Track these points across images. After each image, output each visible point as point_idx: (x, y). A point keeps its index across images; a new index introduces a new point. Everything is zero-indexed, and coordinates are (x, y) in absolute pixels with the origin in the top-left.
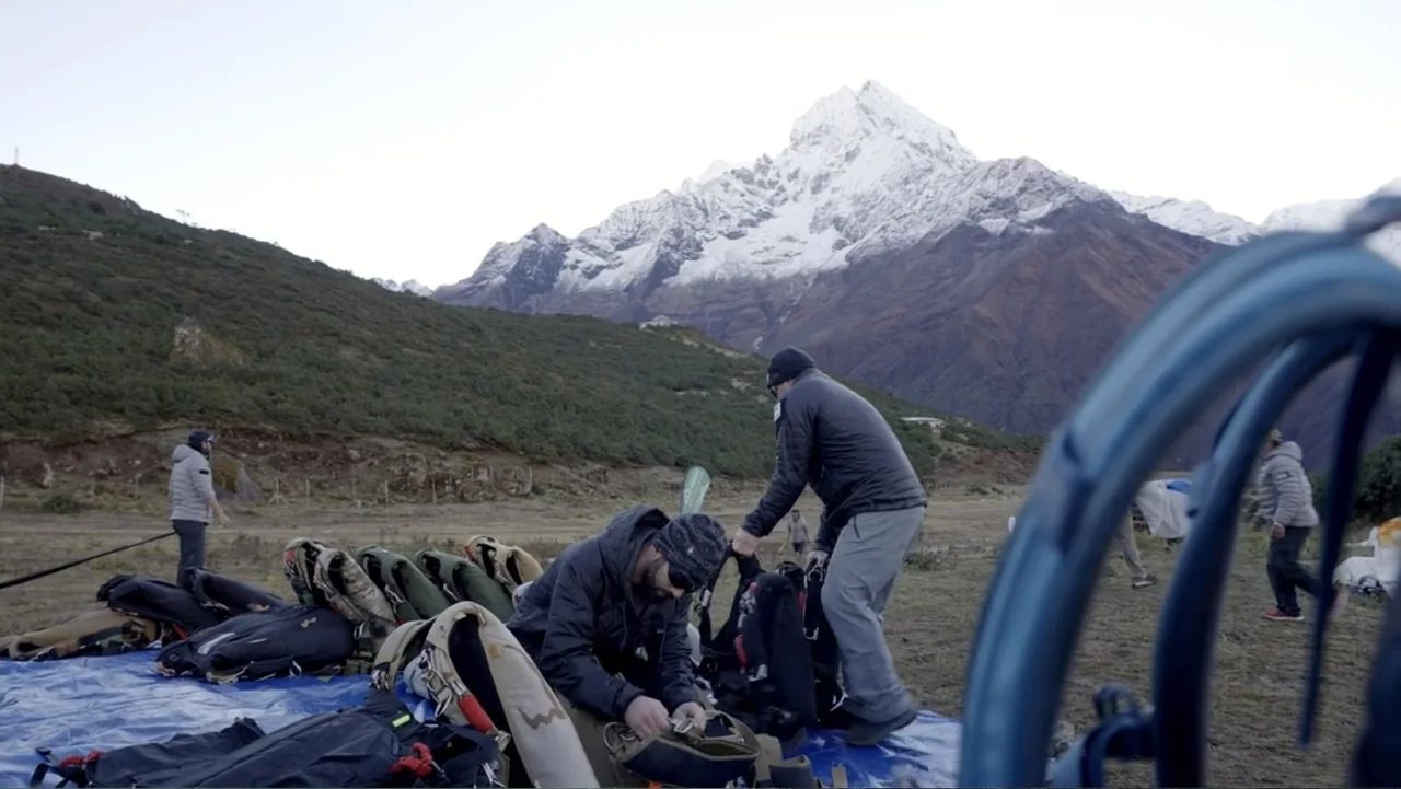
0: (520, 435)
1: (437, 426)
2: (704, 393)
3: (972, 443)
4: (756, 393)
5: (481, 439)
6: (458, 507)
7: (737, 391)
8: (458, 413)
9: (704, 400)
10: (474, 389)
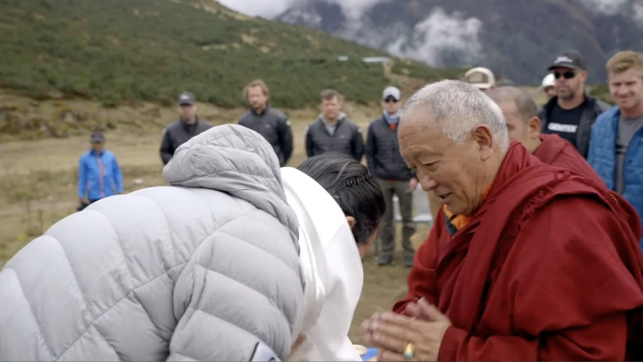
0: (93, 86)
1: (28, 82)
2: (223, 47)
3: (411, 75)
4: (261, 45)
5: (63, 90)
6: (53, 142)
7: (247, 45)
8: (43, 71)
9: (224, 53)
10: (51, 52)
